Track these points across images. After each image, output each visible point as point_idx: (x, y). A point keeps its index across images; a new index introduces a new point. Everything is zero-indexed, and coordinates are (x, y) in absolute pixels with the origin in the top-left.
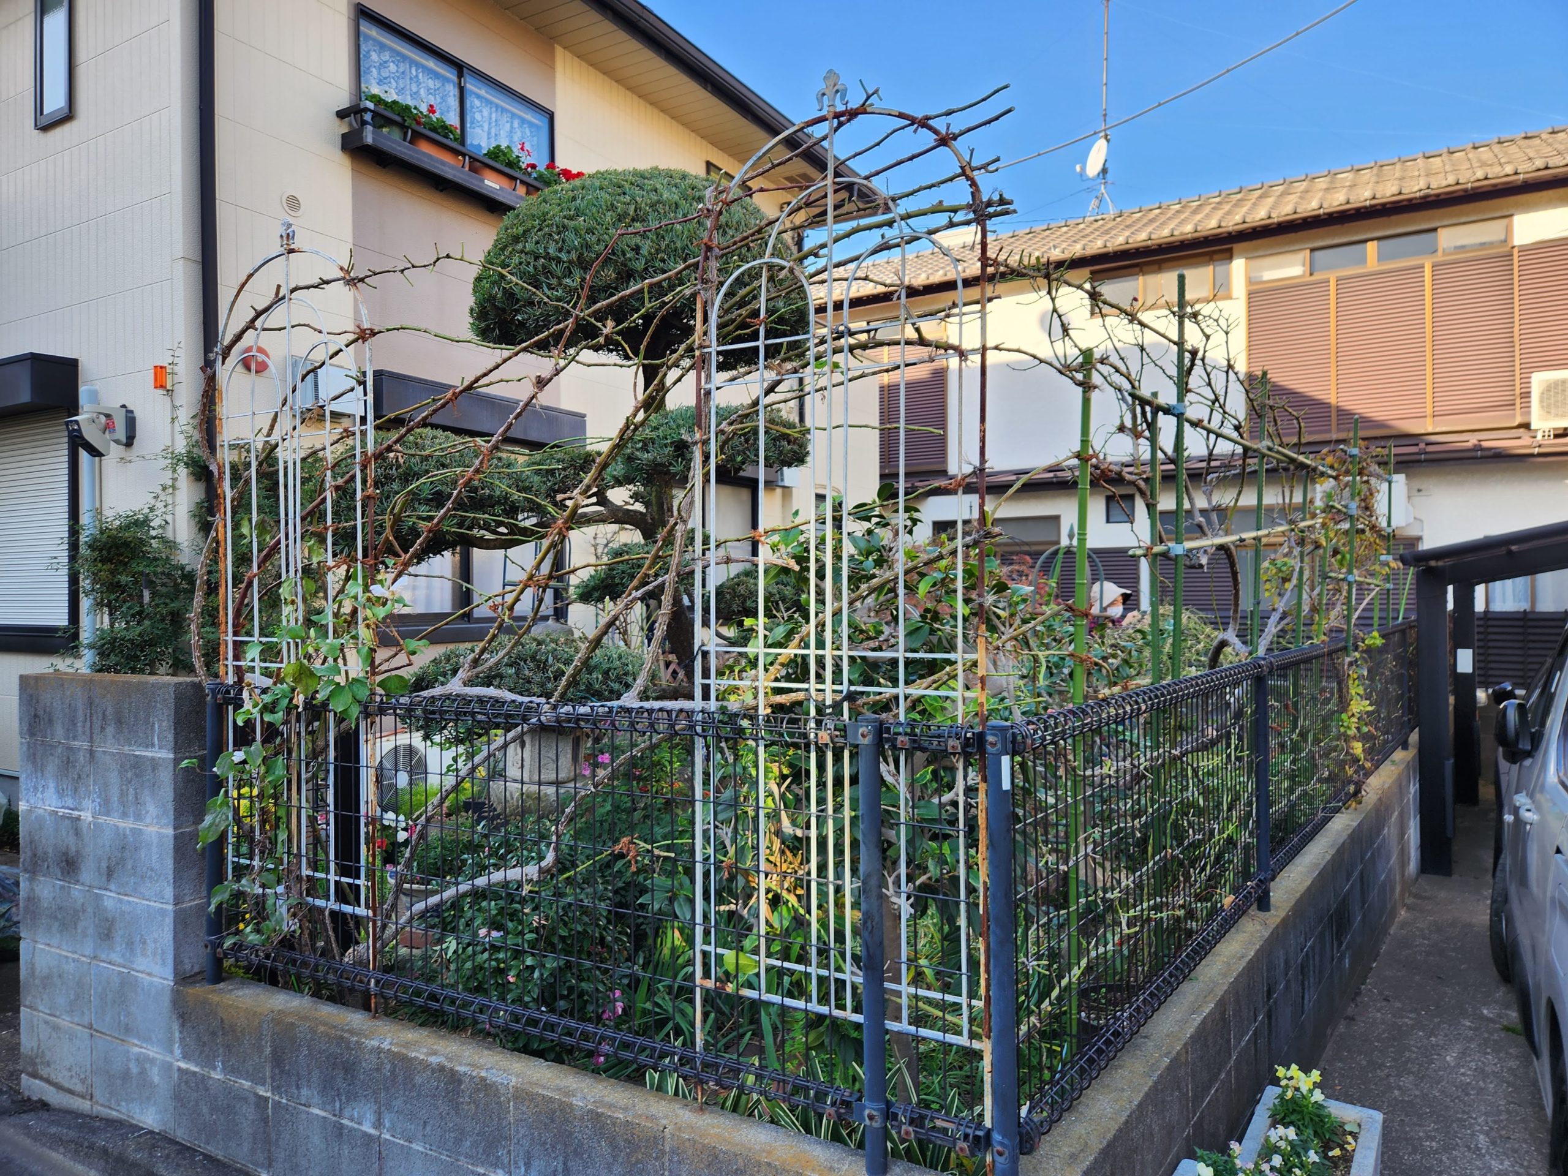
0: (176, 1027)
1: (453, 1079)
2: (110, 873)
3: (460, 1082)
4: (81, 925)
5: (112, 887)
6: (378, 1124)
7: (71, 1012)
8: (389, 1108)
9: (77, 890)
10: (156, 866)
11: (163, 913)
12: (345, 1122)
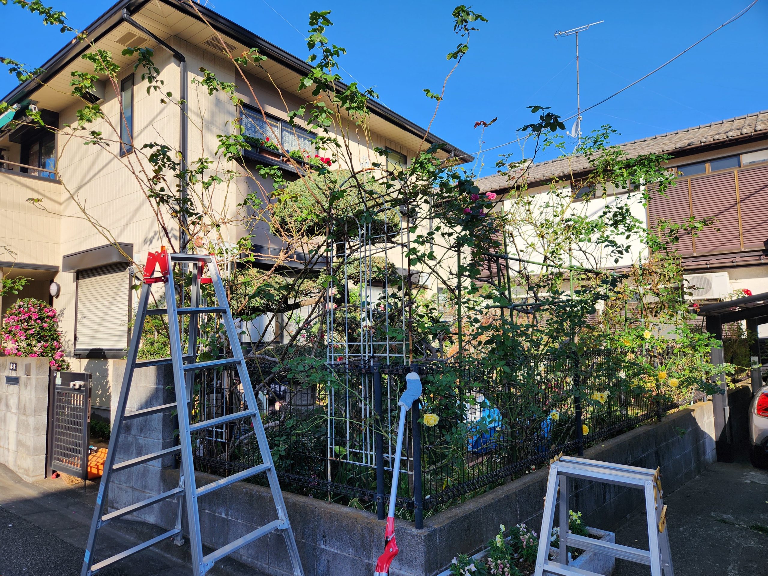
0: (162, 485)
1: (251, 496)
2: (141, 430)
3: (253, 497)
4: (131, 450)
5: (142, 435)
6: (226, 514)
7: (126, 483)
8: (231, 509)
9: (130, 438)
10: (156, 426)
11: (158, 443)
12: (217, 514)
